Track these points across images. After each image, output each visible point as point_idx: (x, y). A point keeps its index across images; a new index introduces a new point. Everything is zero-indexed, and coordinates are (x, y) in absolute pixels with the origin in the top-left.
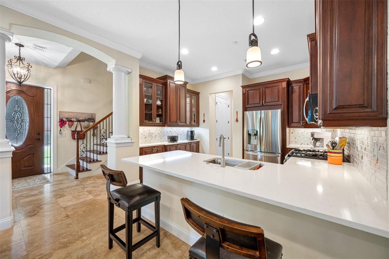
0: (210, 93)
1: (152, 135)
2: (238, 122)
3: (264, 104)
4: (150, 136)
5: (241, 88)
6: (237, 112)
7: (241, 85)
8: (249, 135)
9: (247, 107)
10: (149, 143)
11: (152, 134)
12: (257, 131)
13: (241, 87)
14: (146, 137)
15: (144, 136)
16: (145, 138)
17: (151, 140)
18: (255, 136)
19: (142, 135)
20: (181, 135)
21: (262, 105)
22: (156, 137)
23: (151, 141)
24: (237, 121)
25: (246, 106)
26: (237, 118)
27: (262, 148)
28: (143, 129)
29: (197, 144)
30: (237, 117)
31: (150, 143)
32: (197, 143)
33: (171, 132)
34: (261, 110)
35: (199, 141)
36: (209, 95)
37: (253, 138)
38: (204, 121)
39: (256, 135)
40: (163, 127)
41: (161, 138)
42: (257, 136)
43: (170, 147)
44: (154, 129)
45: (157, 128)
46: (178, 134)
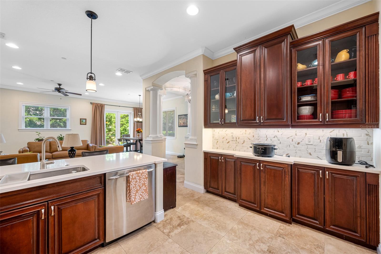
4: (234, 141)
11: (238, 138)
14: (229, 142)
15: (227, 140)
16: (227, 143)
19: (224, 139)
22: (245, 143)
23: (236, 147)
28: (226, 131)
31: (235, 151)
40: (257, 129)
43: (241, 162)
44: (241, 132)
45: (246, 130)
46: (298, 143)
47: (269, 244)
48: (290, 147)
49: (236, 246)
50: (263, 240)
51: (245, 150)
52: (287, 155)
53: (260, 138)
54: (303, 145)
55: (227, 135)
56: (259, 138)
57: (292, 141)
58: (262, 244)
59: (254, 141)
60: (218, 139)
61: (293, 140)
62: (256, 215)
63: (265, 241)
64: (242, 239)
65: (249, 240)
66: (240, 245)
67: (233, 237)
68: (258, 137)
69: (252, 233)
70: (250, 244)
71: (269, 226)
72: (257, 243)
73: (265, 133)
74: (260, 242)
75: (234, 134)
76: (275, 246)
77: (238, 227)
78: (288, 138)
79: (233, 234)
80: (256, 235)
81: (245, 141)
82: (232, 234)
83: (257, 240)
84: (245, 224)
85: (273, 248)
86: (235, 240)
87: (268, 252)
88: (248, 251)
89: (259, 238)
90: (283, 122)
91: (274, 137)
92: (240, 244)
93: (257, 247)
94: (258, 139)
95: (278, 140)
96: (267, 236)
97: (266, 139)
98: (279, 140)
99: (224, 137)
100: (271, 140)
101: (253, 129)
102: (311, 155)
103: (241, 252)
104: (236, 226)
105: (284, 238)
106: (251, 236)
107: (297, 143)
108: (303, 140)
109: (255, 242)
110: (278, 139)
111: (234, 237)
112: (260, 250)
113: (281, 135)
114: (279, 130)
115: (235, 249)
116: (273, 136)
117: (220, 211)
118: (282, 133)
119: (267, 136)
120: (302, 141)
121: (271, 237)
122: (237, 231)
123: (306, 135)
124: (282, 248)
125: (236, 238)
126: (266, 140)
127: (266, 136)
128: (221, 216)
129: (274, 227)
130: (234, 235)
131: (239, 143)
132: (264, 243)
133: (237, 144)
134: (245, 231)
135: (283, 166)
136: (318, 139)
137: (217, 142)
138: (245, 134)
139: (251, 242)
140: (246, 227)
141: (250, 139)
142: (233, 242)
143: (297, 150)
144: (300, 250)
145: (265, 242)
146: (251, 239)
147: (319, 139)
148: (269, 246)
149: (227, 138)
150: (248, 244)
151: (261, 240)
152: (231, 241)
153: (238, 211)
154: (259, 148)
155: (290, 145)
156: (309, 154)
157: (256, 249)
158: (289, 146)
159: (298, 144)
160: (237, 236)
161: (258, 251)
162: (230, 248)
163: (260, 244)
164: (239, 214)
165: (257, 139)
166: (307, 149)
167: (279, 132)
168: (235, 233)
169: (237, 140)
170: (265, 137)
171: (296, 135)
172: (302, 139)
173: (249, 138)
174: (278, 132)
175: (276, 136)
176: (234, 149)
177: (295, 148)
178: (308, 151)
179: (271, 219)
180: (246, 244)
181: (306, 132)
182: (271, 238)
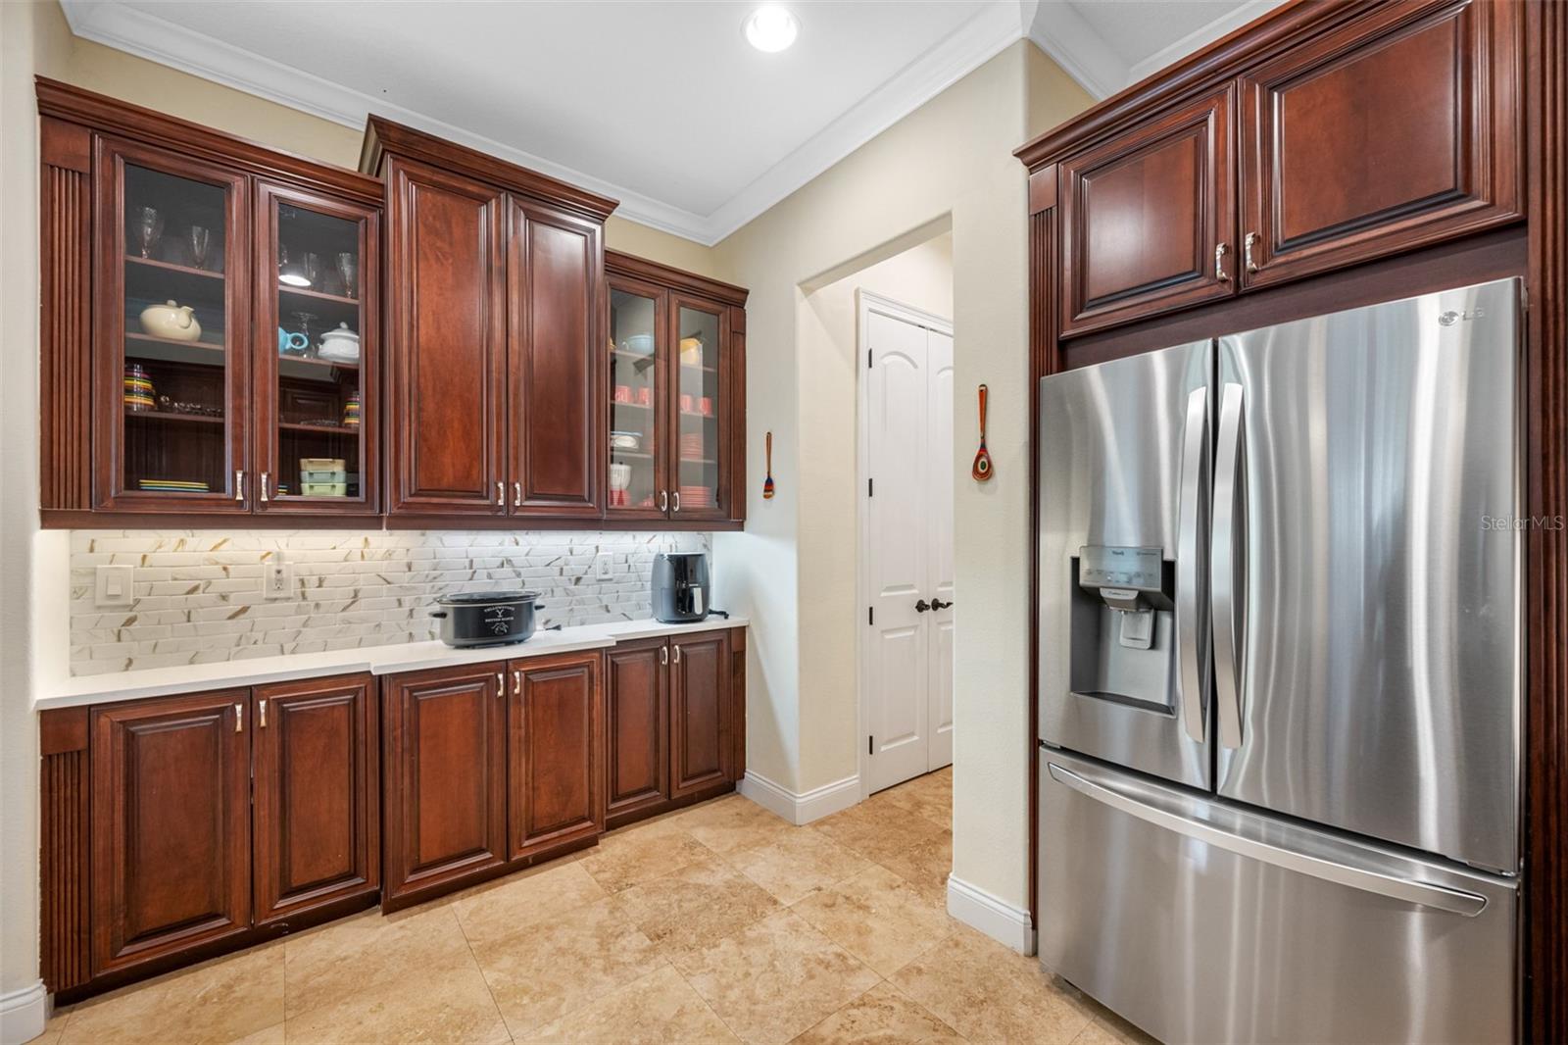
0: (805, 276)
1: (311, 591)
2: (990, 484)
3: (1250, 264)
4: (288, 599)
5: (1019, 168)
6: (983, 395)
7: (1020, 141)
8: (1088, 600)
9: (1067, 333)
10: (283, 653)
11: (315, 580)
12: (1169, 569)
13: (1019, 160)
14: (244, 610)
15: (223, 597)
16: (232, 617)
17: (305, 625)
18: (1147, 619)
19: (198, 595)
20: (604, 585)
21: (1228, 290)
22: (362, 602)
23: (299, 632)
24: (983, 469)
25: (1060, 329)
26: (983, 448)
27: (1225, 754)
29: (719, 651)
30: (983, 437)
31: (293, 652)
32: (719, 642)
33: (507, 569)
34: (1215, 333)
35: (744, 627)
36: (798, 290)
37: (1127, 634)
38: (769, 485)
39: (1158, 600)
40: (429, 533)
41: (406, 609)
42: (1166, 620)
43: (411, 690)
44: (335, 548)
45: (369, 539)
46: (578, 580)
47: (633, 928)
48: (555, 594)
49: (588, 1014)
50: (610, 931)
51: (361, 639)
52: (547, 622)
53: (442, 574)
54: (588, 585)
55: (225, 569)
56: (438, 572)
57: (561, 574)
58: (623, 942)
59: (414, 588)
60: (137, 601)
61: (562, 569)
62: (486, 893)
63: (616, 926)
64: (566, 984)
65: (586, 965)
66: (589, 998)
67: (538, 1006)
68: (434, 570)
69: (564, 942)
70: (605, 970)
71: (564, 889)
72: (609, 950)
73: (467, 552)
74: (612, 941)
75: (287, 563)
76: (646, 915)
77: (500, 971)
78: (548, 565)
79: (525, 1002)
80: (579, 938)
81: (360, 595)
82: (523, 1006)
83: (601, 944)
84: (506, 943)
85: (650, 922)
86: (559, 1006)
87: (657, 942)
88: (627, 989)
89: (592, 936)
90: (587, 510)
91: (502, 565)
92: (585, 999)
93: (626, 958)
94: (430, 578)
95: (514, 575)
96: (599, 913)
97: (469, 576)
98: (519, 575)
99: (202, 584)
100: (490, 576)
101: (409, 531)
102: (608, 611)
103: (621, 1009)
104: (490, 976)
105: (632, 885)
106: (573, 953)
107: (573, 579)
108: (590, 567)
109: (604, 953)
110: (515, 571)
111: (543, 1003)
112: (639, 957)
113: (527, 555)
114: (518, 538)
115: (598, 1023)
116: (498, 561)
117: (342, 997)
118: (529, 547)
119: (471, 561)
120: (586, 573)
121: (610, 906)
122: (519, 980)
123: (597, 551)
124: (661, 907)
125: (551, 1001)
126: (471, 579)
127: (467, 564)
128: (380, 1005)
129: (578, 880)
130: (532, 998)
131: (321, 610)
132: (622, 933)
133: (306, 616)
134: (540, 959)
135: (588, 658)
136: (624, 561)
137: (131, 621)
138: (363, 556)
139: (598, 964)
140: (522, 948)
141: (389, 583)
142: (561, 1017)
143: (574, 602)
144: (684, 879)
145: (618, 930)
146: (585, 959)
147: (627, 562)
148: (639, 930)
149: (223, 590)
150: (599, 976)
151: (606, 938)
152: (556, 1021)
153: (409, 933)
154: (494, 611)
155: (555, 589)
156: (603, 611)
157: (630, 963)
158: (552, 591)
159: (576, 584)
160: (543, 994)
161: (640, 963)
162: (583, 1034)
163: (618, 947)
164: (433, 937)
165: (427, 576)
166: (600, 596)
167: (520, 544)
168: (525, 991)
169: (307, 595)
170: (465, 568)
171: (571, 553)
172: (587, 567)
173: (383, 574)
174: (517, 544)
175: (509, 561)
176: (288, 647)
177: (570, 598)
178: (600, 600)
179: (542, 871)
180: (597, 983)
181: (596, 544)
182: (614, 908)
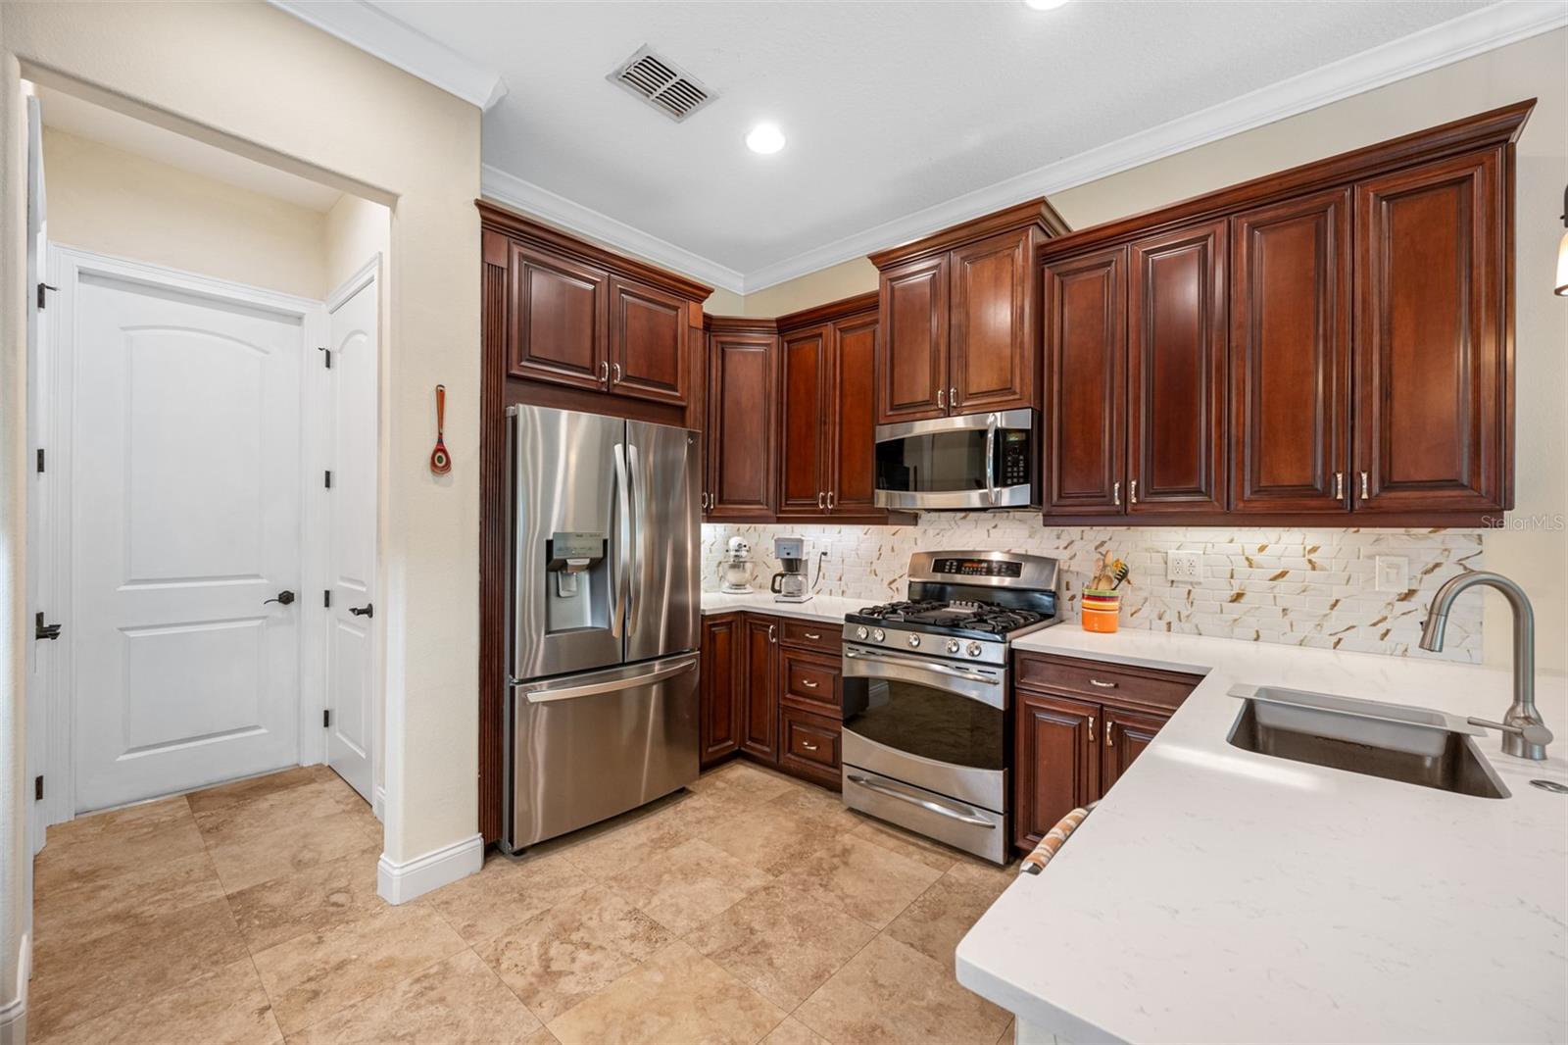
6: (441, 395)
8: (555, 566)
12: (605, 544)
18: (573, 577)
21: (604, 388)
24: (440, 461)
25: (509, 367)
26: (440, 441)
30: (441, 434)
